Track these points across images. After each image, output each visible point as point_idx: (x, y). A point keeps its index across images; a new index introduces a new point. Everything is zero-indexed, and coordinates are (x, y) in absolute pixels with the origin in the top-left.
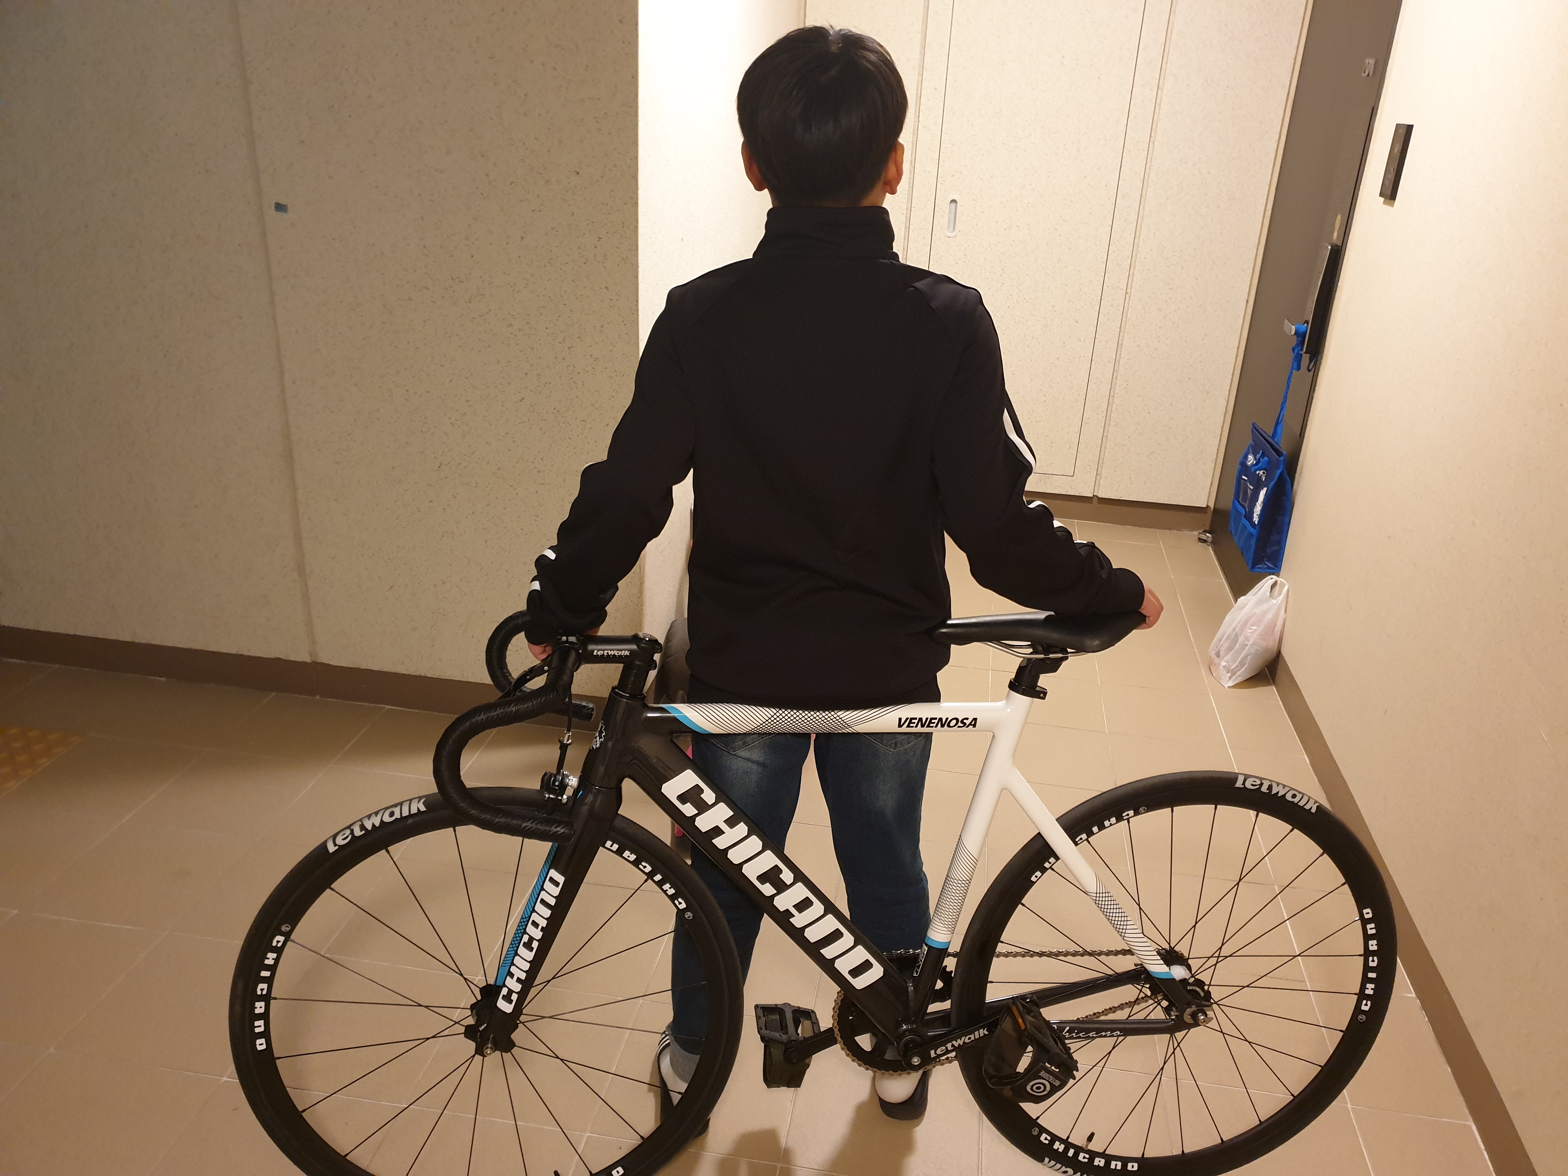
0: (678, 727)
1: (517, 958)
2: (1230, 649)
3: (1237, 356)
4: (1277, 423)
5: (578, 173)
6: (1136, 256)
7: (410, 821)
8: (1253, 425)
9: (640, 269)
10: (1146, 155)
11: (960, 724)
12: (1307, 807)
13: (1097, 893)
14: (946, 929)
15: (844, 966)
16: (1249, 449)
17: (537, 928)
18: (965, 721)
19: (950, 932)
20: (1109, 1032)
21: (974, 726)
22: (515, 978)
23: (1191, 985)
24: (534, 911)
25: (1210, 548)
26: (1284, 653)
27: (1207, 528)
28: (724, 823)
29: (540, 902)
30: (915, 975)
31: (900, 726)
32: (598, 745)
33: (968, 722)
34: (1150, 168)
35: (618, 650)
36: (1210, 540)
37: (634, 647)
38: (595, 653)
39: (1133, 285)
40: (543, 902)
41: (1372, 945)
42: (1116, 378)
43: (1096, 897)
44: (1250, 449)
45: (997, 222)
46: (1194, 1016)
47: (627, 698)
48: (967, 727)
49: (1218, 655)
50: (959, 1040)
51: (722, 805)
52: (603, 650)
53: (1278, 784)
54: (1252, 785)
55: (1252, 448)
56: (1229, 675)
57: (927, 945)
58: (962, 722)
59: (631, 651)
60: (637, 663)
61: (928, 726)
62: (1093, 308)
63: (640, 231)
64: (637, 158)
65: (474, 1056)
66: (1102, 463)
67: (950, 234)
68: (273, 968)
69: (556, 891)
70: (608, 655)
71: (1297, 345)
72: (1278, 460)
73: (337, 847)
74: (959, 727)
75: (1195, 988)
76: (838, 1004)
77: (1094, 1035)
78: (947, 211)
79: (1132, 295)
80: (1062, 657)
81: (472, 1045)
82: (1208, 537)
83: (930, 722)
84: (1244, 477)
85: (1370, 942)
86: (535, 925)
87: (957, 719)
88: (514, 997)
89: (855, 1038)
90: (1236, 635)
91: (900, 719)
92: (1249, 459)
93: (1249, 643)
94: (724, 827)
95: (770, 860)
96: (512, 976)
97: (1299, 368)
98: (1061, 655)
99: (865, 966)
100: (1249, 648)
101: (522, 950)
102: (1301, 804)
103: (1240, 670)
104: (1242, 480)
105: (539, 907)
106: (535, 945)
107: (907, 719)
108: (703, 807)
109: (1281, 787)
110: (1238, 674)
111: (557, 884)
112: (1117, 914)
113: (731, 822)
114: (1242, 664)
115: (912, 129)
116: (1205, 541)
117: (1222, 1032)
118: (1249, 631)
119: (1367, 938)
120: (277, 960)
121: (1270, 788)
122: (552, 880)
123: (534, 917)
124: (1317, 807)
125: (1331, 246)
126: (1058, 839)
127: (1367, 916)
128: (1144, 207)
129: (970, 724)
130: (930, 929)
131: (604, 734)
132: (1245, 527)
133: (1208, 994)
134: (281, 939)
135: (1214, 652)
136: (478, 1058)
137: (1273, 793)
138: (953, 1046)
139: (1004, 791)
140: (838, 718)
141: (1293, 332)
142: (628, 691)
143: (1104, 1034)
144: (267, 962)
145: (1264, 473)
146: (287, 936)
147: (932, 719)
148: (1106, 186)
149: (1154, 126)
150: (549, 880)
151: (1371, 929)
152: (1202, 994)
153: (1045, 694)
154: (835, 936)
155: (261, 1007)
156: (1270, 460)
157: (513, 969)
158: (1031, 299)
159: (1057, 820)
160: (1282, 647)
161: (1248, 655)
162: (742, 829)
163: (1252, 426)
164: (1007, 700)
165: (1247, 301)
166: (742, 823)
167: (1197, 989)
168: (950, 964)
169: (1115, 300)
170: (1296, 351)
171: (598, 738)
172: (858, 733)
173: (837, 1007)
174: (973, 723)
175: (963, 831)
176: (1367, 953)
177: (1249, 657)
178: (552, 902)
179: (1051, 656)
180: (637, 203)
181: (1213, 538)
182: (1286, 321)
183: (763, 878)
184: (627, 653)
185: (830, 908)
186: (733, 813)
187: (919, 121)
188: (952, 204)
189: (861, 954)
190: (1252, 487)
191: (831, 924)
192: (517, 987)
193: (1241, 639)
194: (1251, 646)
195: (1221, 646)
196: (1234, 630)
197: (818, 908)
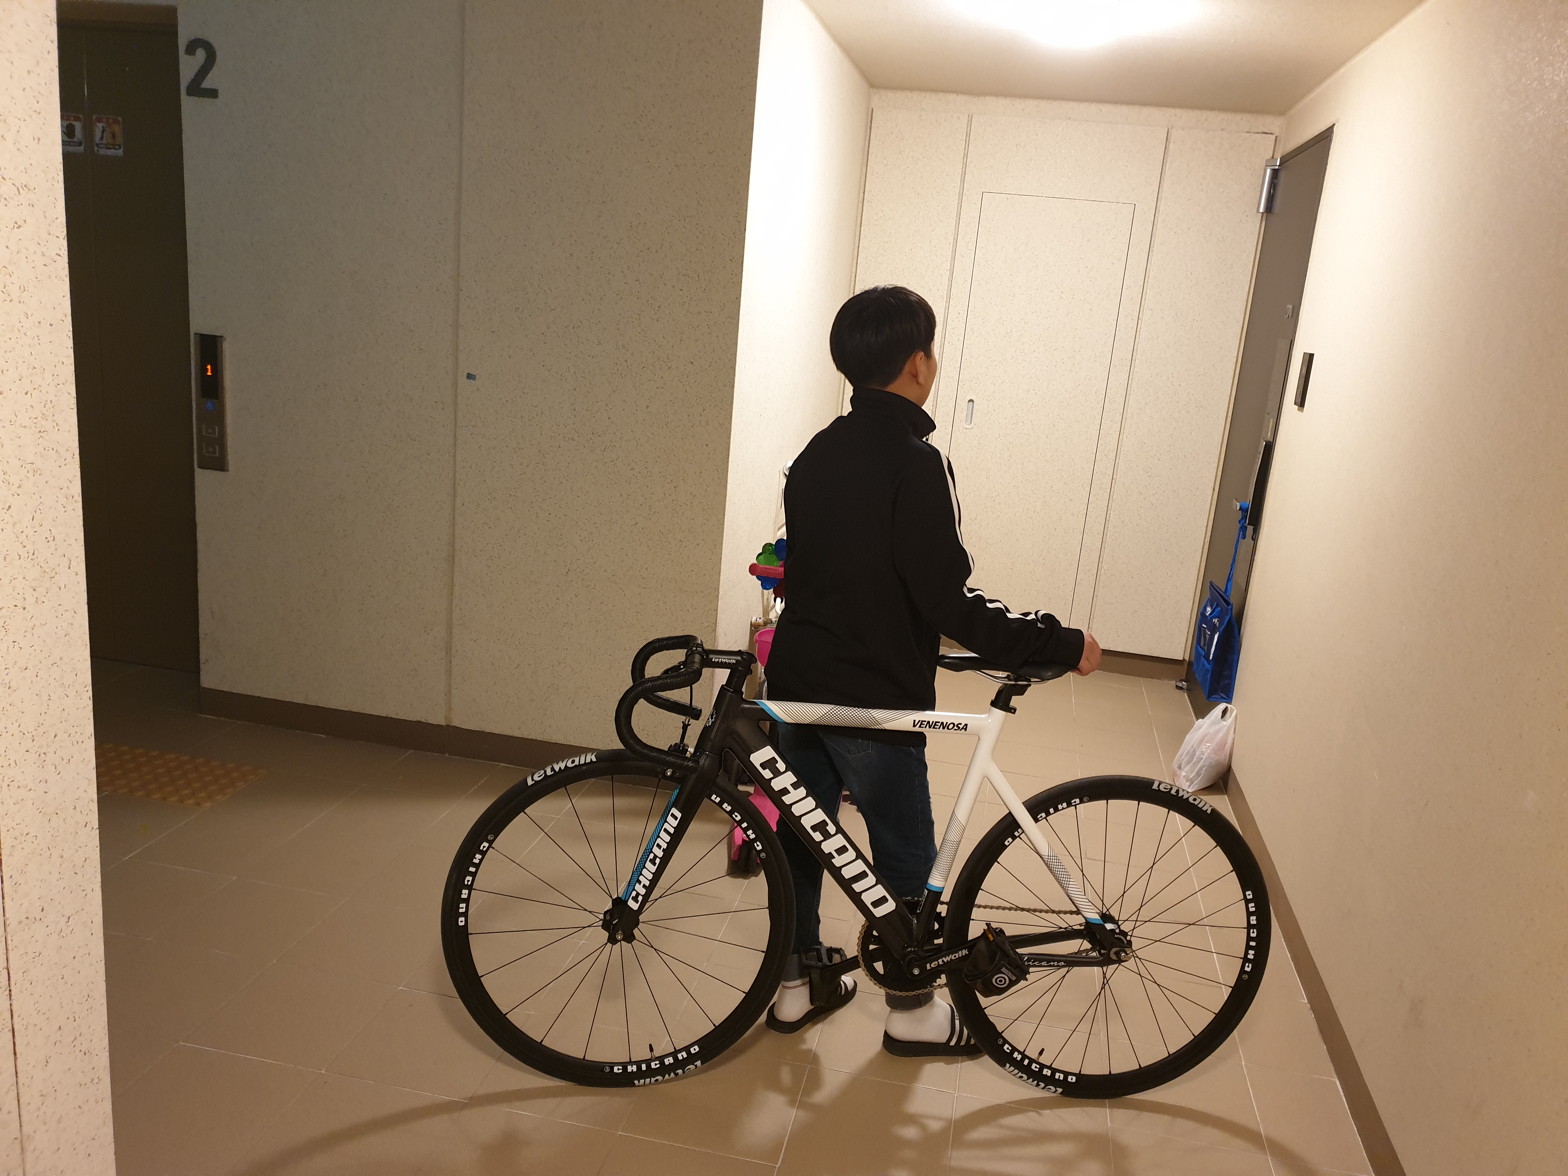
0: (765, 715)
1: (645, 870)
2: (1188, 763)
3: (1206, 533)
4: (1229, 579)
5: (692, 363)
6: (1121, 449)
7: (584, 768)
8: (1210, 582)
9: (732, 433)
10: (1129, 370)
11: (956, 728)
12: (1204, 809)
13: (1048, 856)
14: (941, 877)
15: (868, 898)
16: (1207, 602)
17: (660, 849)
18: (959, 725)
19: (943, 880)
20: (1056, 963)
21: (966, 730)
22: (642, 884)
23: (1117, 934)
24: (658, 836)
25: (1186, 694)
26: (1234, 767)
27: (1184, 678)
28: (790, 786)
29: (664, 831)
30: (918, 912)
31: (914, 726)
32: (710, 724)
33: (961, 726)
34: (1132, 380)
35: (728, 659)
36: (1185, 687)
37: (739, 658)
38: (713, 660)
39: (1118, 472)
40: (665, 830)
41: (1253, 920)
42: (1104, 548)
43: (1048, 859)
44: (1209, 602)
45: (1006, 418)
46: (1117, 954)
47: (732, 692)
48: (961, 730)
49: (1180, 767)
50: (947, 957)
51: (789, 773)
52: (719, 659)
53: (1183, 790)
54: (1164, 788)
55: (1210, 602)
56: (1188, 784)
57: (927, 889)
58: (957, 726)
59: (737, 661)
60: (740, 668)
61: (934, 728)
62: (1084, 489)
63: (734, 406)
64: (736, 354)
65: (606, 944)
66: (1093, 618)
67: (968, 427)
68: (477, 866)
69: (675, 823)
70: (722, 662)
71: (1242, 519)
72: (1227, 609)
73: (534, 782)
74: (955, 730)
75: (1120, 936)
76: (862, 934)
77: (1045, 964)
78: (966, 408)
79: (1117, 480)
80: (1027, 685)
81: (606, 934)
82: (1184, 685)
83: (935, 725)
84: (1203, 625)
85: (1251, 917)
86: (659, 846)
87: (954, 724)
88: (640, 898)
89: (874, 964)
90: (1194, 751)
91: (915, 721)
92: (1208, 611)
93: (1204, 757)
94: (790, 789)
95: (819, 816)
96: (640, 882)
97: (1244, 537)
98: (1026, 683)
99: (882, 901)
100: (1204, 761)
101: (648, 865)
102: (1200, 806)
103: (1196, 780)
104: (1202, 628)
105: (663, 834)
106: (658, 861)
107: (919, 721)
108: (777, 773)
109: (1185, 793)
110: (1195, 783)
111: (676, 818)
112: (1063, 873)
113: (795, 786)
114: (1198, 774)
115: (939, 344)
116: (1181, 688)
117: (1140, 975)
118: (1204, 747)
119: (1249, 914)
120: (481, 860)
121: (1177, 792)
122: (673, 815)
123: (659, 841)
124: (1212, 809)
125: (1266, 442)
126: (1023, 817)
127: (1249, 897)
128: (1127, 410)
129: (963, 728)
130: (930, 878)
131: (715, 716)
132: (1204, 665)
133: (1130, 942)
134: (486, 844)
135: (1177, 766)
136: (609, 945)
137: (1179, 796)
138: (943, 961)
139: (986, 778)
140: (872, 717)
141: (1238, 508)
142: (732, 687)
143: (1052, 963)
144: (475, 861)
145: (1218, 620)
146: (491, 843)
147: (936, 722)
148: (1096, 392)
149: (1135, 348)
150: (671, 815)
151: (1252, 907)
152: (1125, 942)
153: (1015, 710)
154: (862, 875)
155: (465, 894)
156: (1221, 610)
157: (641, 878)
158: (1033, 480)
159: (1023, 803)
160: (1232, 761)
161: (1204, 766)
162: (802, 792)
163: (1209, 584)
164: (989, 715)
165: (1214, 489)
166: (802, 787)
167: (1122, 938)
168: (942, 909)
169: (1103, 483)
170: (1241, 523)
171: (710, 719)
172: (886, 730)
173: (861, 937)
174: (965, 727)
175: (957, 806)
176: (1249, 926)
177: (1204, 769)
178: (672, 831)
179: (1019, 683)
180: (733, 386)
181: (1188, 685)
182: (1234, 500)
183: (814, 828)
184: (734, 661)
185: (860, 855)
186: (796, 780)
187: (945, 338)
188: (969, 403)
189: (880, 891)
190: (1209, 633)
191: (859, 867)
192: (643, 891)
193: (1197, 754)
194: (1206, 758)
195: (1182, 760)
196: (1192, 747)
197: (851, 854)
